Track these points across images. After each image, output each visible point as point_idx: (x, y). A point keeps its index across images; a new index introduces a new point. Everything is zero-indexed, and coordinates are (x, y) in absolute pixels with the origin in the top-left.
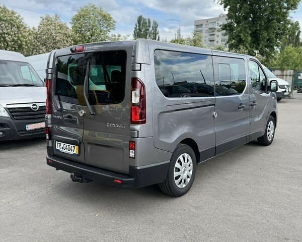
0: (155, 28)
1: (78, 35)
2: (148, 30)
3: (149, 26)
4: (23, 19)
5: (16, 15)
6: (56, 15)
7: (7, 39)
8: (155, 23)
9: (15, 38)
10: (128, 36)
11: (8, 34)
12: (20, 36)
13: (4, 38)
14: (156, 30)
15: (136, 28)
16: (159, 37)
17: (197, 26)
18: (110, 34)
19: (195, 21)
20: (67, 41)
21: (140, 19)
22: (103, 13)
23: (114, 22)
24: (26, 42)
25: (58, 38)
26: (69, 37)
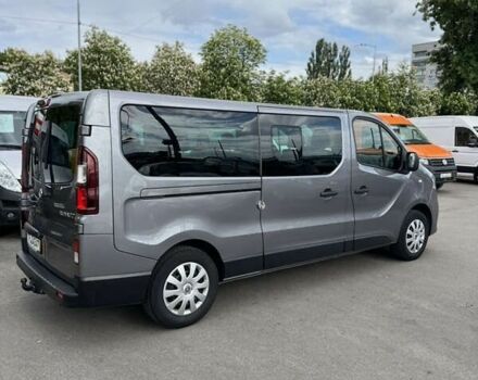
0: (345, 58)
1: (208, 72)
2: (332, 61)
3: (335, 55)
4: (129, 49)
5: (120, 44)
6: (177, 43)
7: (106, 78)
8: (345, 49)
9: (117, 78)
10: (287, 72)
11: (108, 71)
12: (123, 74)
13: (102, 77)
14: (346, 61)
15: (311, 60)
16: (350, 73)
17: (417, 53)
18: (257, 70)
19: (414, 46)
20: (191, 82)
21: (320, 44)
22: (250, 38)
23: (265, 51)
24: (131, 83)
25: (177, 78)
26: (195, 75)
